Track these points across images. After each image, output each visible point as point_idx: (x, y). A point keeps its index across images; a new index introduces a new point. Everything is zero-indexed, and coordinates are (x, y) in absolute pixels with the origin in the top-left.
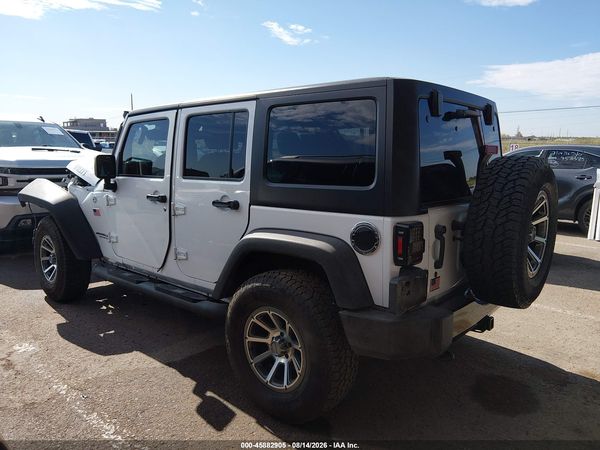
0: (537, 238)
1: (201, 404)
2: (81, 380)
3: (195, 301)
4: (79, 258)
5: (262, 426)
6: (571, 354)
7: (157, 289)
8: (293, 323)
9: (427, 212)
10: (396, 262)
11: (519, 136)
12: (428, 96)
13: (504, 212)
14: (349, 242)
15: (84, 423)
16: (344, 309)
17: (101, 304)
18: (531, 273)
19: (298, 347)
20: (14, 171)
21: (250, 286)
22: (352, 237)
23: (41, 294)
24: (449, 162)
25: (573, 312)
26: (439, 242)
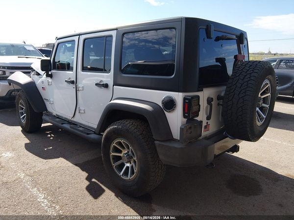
0: (264, 105)
1: (89, 185)
2: (32, 171)
3: (88, 134)
4: (35, 111)
5: (117, 197)
6: (283, 165)
7: (71, 127)
8: (133, 147)
9: (202, 90)
10: (185, 117)
11: (270, 53)
12: (205, 27)
13: (244, 91)
14: (161, 105)
15: (30, 193)
16: (157, 140)
17: (48, 134)
18: (259, 123)
19: (135, 159)
20: (9, 68)
21: (112, 127)
22: (163, 103)
23: (19, 128)
24: (218, 64)
25: (286, 143)
26: (209, 106)
